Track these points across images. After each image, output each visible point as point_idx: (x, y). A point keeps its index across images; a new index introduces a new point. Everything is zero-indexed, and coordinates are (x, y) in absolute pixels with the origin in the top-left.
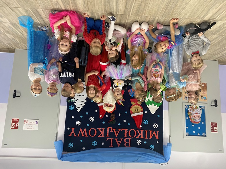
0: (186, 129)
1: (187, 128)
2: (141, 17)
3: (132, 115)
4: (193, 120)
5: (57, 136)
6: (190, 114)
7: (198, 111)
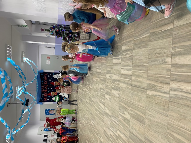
1: (48, 109)
4: (50, 111)
6: (52, 110)
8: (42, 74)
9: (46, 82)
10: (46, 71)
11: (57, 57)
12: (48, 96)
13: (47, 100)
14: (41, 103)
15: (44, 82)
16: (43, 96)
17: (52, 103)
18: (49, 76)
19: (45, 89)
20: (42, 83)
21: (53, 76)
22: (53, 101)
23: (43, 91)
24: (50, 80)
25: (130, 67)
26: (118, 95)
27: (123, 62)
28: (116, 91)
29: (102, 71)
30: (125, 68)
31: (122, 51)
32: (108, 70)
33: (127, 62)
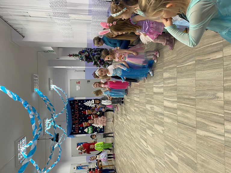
3: (83, 123)
8: (72, 102)
9: (76, 111)
10: (76, 98)
11: (88, 81)
12: (80, 127)
13: (79, 132)
14: (72, 136)
15: (74, 111)
16: (74, 127)
17: (85, 135)
18: (80, 104)
19: (76, 119)
20: (72, 112)
21: (84, 104)
22: (85, 133)
23: (74, 122)
24: (81, 108)
25: (174, 98)
26: (162, 132)
27: (166, 92)
28: (160, 127)
29: (141, 100)
30: (168, 99)
31: (164, 79)
32: (148, 100)
33: (170, 92)
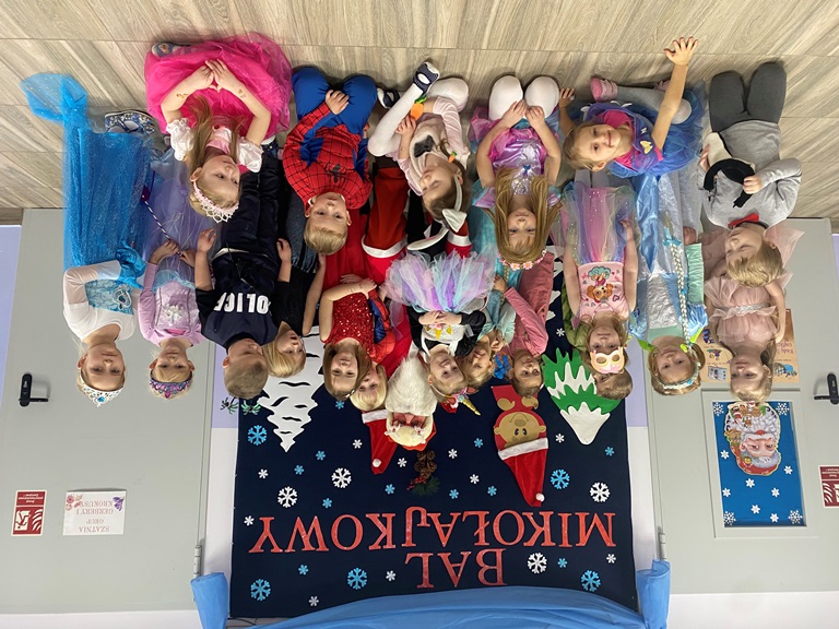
0: (724, 497)
1: (727, 493)
2: (527, 56)
3: (503, 455)
4: (747, 461)
5: (201, 557)
6: (733, 436)
7: (766, 425)
8: (259, 589)
10: (220, 535)
11: (25, 400)
17: (638, 439)
19: (464, 536)
20: (376, 586)
21: (287, 443)
23: (490, 559)
24: (342, 478)
